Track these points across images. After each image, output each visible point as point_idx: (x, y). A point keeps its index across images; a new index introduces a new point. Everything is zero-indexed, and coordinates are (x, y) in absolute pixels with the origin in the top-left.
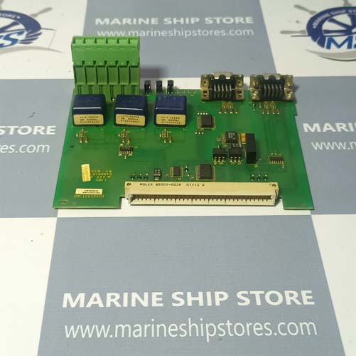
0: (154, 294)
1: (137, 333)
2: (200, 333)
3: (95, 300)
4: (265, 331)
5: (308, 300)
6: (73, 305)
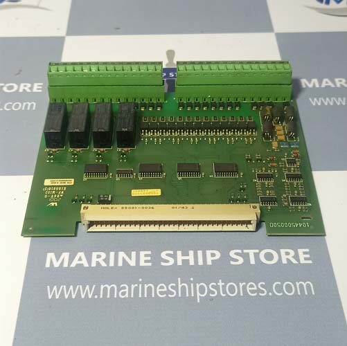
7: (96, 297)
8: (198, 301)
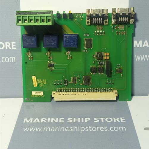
0: (60, 119)
1: (52, 130)
2: (78, 130)
3: (37, 120)
4: (104, 129)
5: (123, 120)
6: (28, 122)
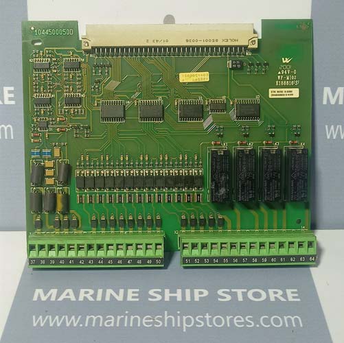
7: (81, 325)
8: (185, 330)
